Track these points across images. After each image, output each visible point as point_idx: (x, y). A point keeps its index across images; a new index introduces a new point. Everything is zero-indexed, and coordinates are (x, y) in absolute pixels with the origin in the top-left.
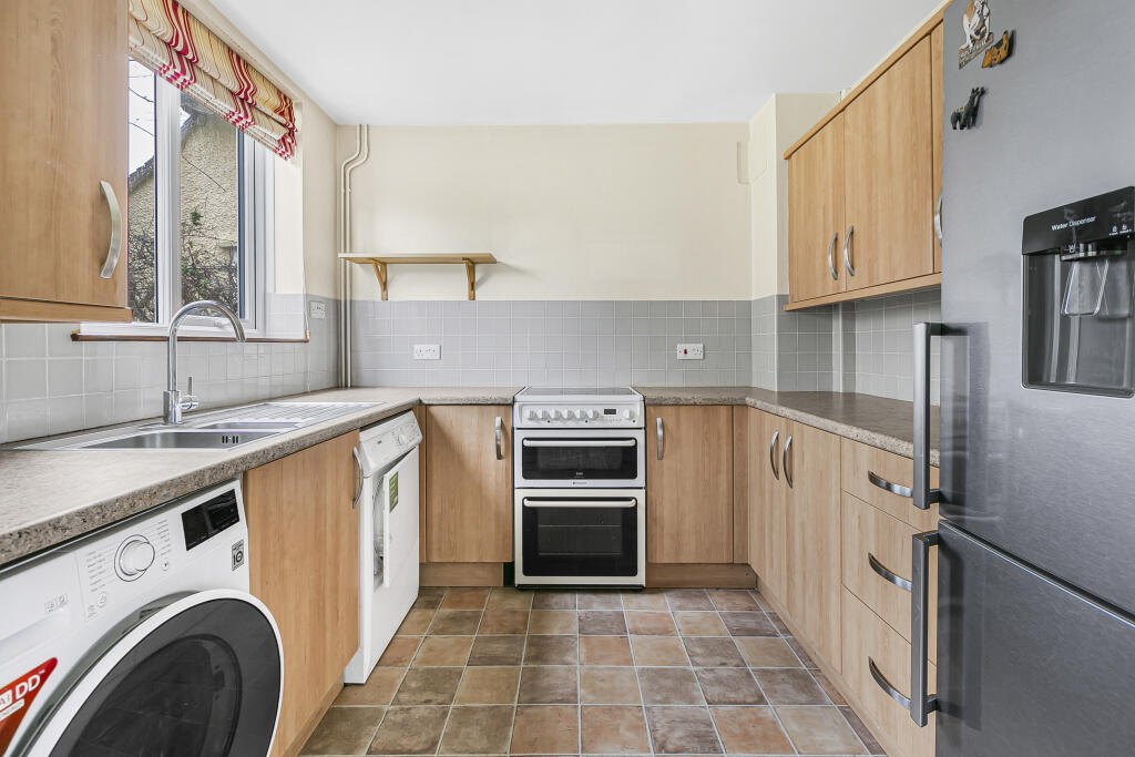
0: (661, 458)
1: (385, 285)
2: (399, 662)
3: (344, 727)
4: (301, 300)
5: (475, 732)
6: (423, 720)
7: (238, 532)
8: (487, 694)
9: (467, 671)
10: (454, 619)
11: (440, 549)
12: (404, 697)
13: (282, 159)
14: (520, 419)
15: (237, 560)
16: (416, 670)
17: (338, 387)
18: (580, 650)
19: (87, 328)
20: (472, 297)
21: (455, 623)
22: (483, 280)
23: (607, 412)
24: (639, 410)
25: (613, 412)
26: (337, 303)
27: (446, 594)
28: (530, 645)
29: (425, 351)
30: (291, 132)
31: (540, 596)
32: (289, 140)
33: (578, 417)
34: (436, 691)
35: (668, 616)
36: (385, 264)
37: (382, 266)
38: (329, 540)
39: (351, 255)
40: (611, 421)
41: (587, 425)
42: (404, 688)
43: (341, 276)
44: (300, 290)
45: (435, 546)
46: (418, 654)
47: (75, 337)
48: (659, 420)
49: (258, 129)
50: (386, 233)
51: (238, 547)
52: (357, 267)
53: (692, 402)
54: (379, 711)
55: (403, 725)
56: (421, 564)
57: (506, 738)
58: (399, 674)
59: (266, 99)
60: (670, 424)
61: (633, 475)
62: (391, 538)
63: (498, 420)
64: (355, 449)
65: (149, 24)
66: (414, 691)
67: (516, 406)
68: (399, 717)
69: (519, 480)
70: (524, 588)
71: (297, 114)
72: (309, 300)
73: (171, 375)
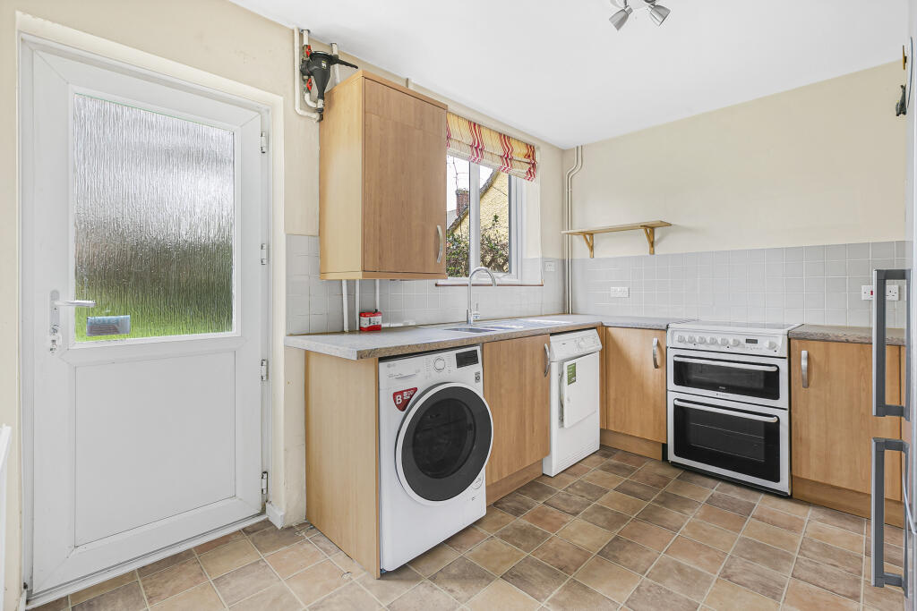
0: (807, 385)
1: (592, 248)
2: (575, 475)
3: (537, 490)
4: (540, 261)
5: (602, 518)
6: (576, 503)
7: (478, 368)
8: (618, 506)
9: (611, 493)
10: (617, 467)
11: (615, 422)
12: (570, 489)
13: (529, 182)
14: (671, 340)
15: (477, 379)
16: (582, 481)
17: (564, 313)
18: (699, 511)
19: (440, 282)
20: (653, 253)
21: (616, 469)
22: (660, 240)
23: (748, 341)
24: (781, 343)
25: (755, 342)
26: (564, 261)
27: (620, 453)
28: (662, 495)
29: (618, 291)
30: (534, 165)
31: (688, 474)
32: (532, 171)
33: (720, 343)
34: (589, 494)
35: (802, 521)
36: (592, 234)
37: (589, 236)
38: (528, 388)
39: (572, 231)
40: (751, 349)
41: (728, 350)
42: (572, 486)
43: (566, 245)
44: (539, 255)
45: (611, 420)
46: (587, 475)
47: (436, 285)
48: (804, 353)
49: (515, 170)
50: (593, 215)
51: (478, 374)
52: (575, 237)
53: (843, 339)
54: (556, 491)
55: (565, 500)
56: (601, 430)
57: (620, 527)
58: (572, 480)
59: (519, 152)
60: (817, 357)
61: (776, 396)
62: (569, 400)
63: (655, 340)
64: (546, 345)
65: (464, 141)
66: (577, 490)
67: (669, 330)
68: (564, 497)
69: (671, 385)
70: (675, 465)
71: (537, 155)
72: (545, 261)
73: (470, 303)
